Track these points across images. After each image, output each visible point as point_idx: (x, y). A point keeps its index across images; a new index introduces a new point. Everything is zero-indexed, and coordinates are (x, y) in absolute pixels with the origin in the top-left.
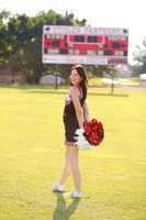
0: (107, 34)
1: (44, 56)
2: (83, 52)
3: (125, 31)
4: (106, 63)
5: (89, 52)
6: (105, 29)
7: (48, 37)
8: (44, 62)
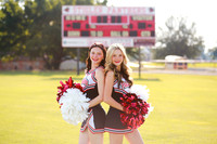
0: (132, 13)
1: (64, 40)
2: (107, 34)
3: (151, 10)
4: (132, 45)
5: (112, 33)
6: (129, 9)
7: (68, 18)
8: (64, 45)
